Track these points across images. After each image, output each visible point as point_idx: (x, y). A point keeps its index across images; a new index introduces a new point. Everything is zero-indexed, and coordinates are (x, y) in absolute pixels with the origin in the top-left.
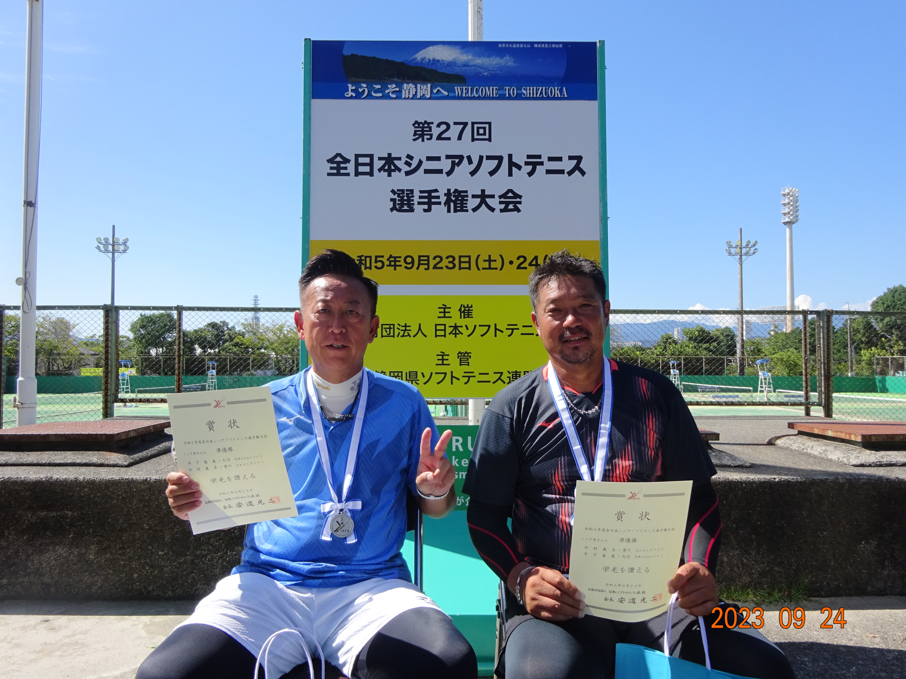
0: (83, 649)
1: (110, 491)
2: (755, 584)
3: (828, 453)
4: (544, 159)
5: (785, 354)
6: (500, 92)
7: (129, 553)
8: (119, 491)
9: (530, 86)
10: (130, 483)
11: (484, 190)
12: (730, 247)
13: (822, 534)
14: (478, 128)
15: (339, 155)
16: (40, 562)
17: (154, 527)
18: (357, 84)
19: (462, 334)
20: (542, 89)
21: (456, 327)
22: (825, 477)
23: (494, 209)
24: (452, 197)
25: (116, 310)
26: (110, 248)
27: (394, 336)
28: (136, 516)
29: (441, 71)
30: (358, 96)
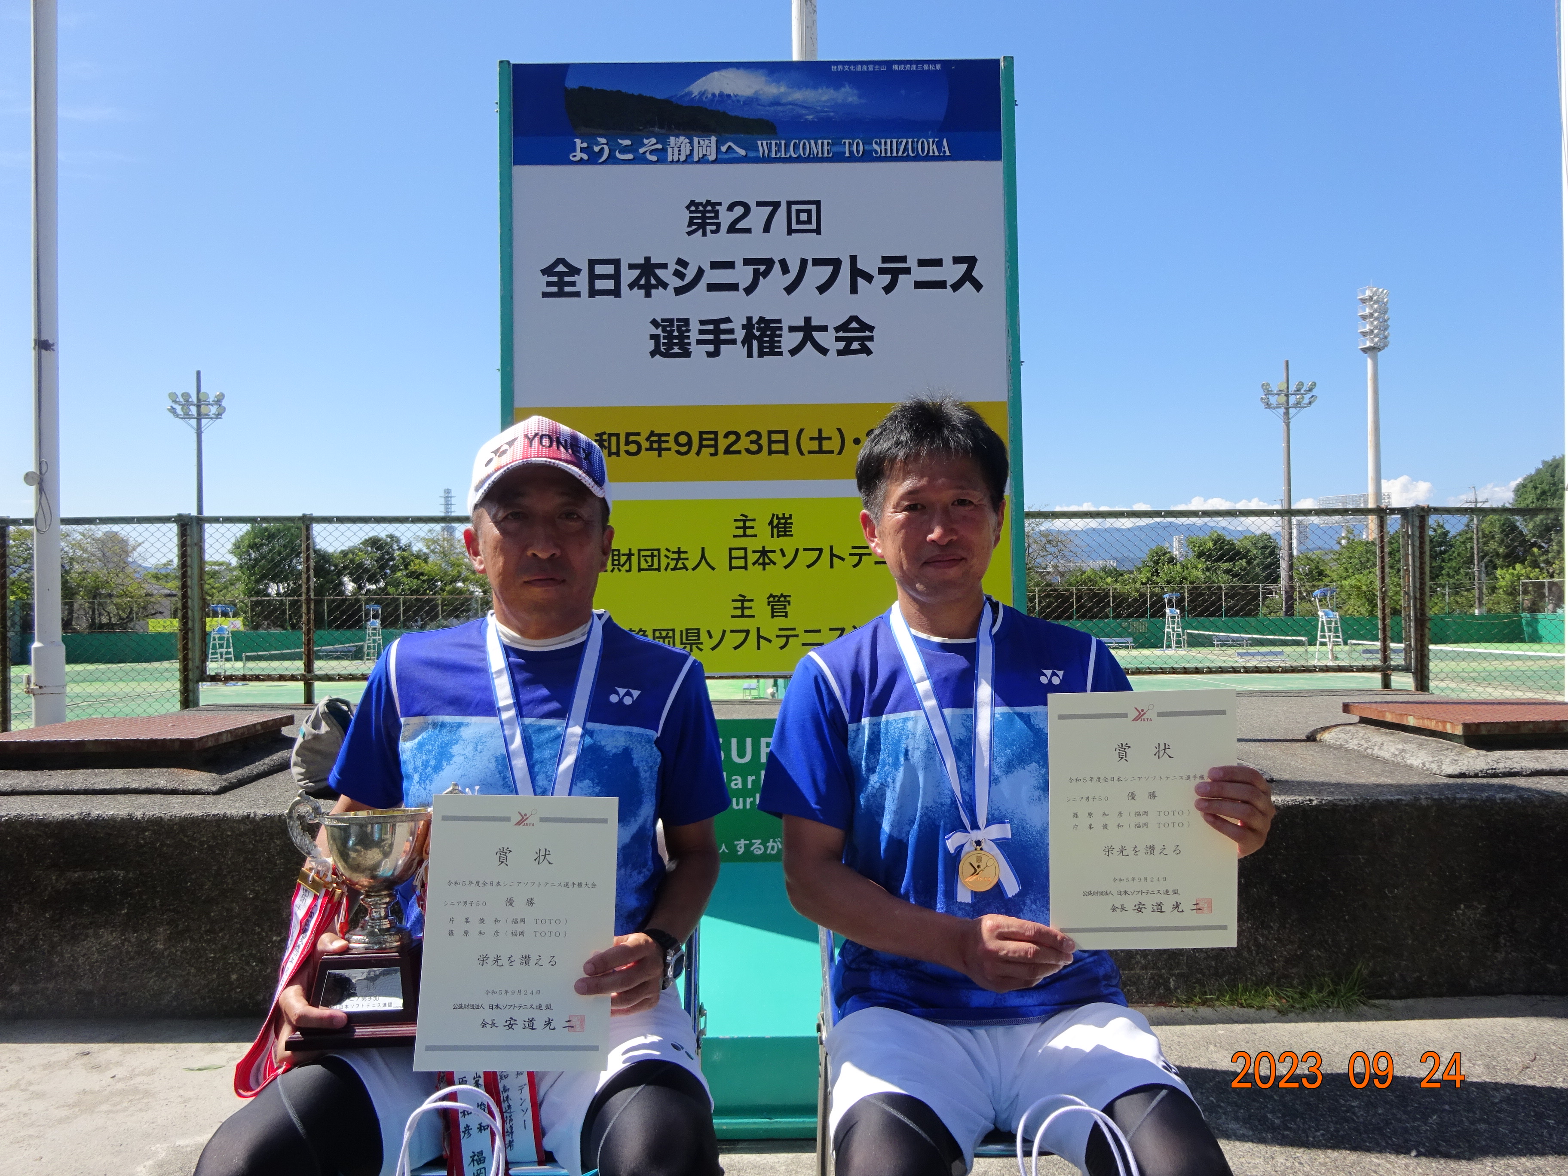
0: (146, 1101)
1: (187, 836)
2: (1279, 979)
3: (1407, 756)
4: (912, 263)
5: (1365, 578)
6: (836, 149)
7: (223, 938)
8: (203, 835)
9: (886, 138)
10: (221, 822)
11: (810, 318)
12: (1269, 393)
13: (1391, 892)
14: (798, 212)
15: (561, 261)
16: (73, 956)
17: (263, 894)
18: (591, 138)
19: (774, 564)
20: (907, 143)
21: (764, 553)
22: (1396, 797)
23: (828, 350)
24: (755, 331)
25: (198, 524)
26: (194, 410)
27: (659, 569)
28: (233, 876)
29: (734, 114)
30: (593, 159)
